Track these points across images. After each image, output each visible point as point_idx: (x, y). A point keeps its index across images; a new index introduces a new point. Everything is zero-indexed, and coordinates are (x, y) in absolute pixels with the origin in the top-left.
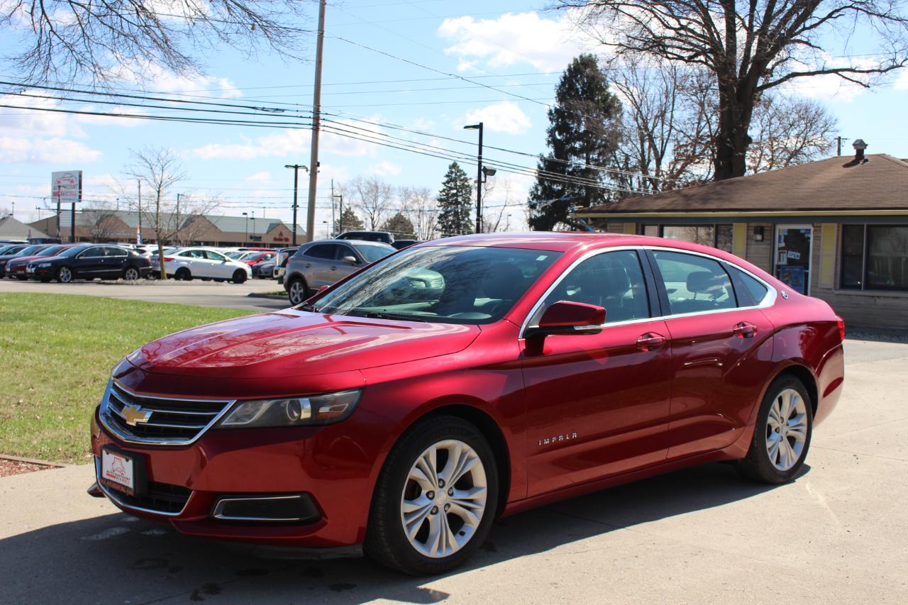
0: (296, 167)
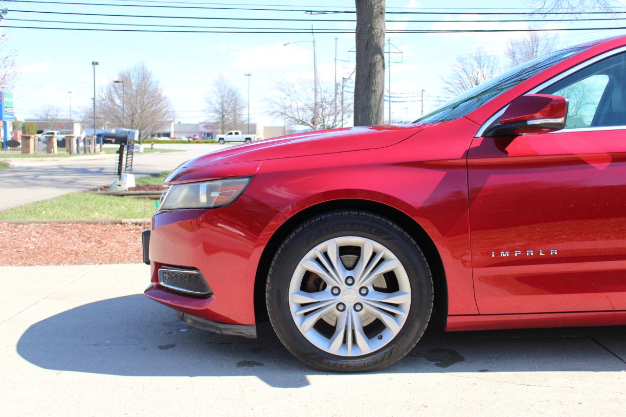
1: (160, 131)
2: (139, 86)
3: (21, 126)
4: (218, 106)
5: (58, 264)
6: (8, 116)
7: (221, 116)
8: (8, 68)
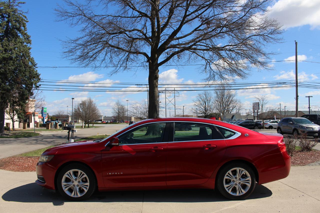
0: (309, 97)
1: (98, 119)
2: (88, 106)
3: (50, 118)
4: (117, 111)
5: (31, 171)
6: (45, 115)
7: (118, 114)
8: (42, 102)
